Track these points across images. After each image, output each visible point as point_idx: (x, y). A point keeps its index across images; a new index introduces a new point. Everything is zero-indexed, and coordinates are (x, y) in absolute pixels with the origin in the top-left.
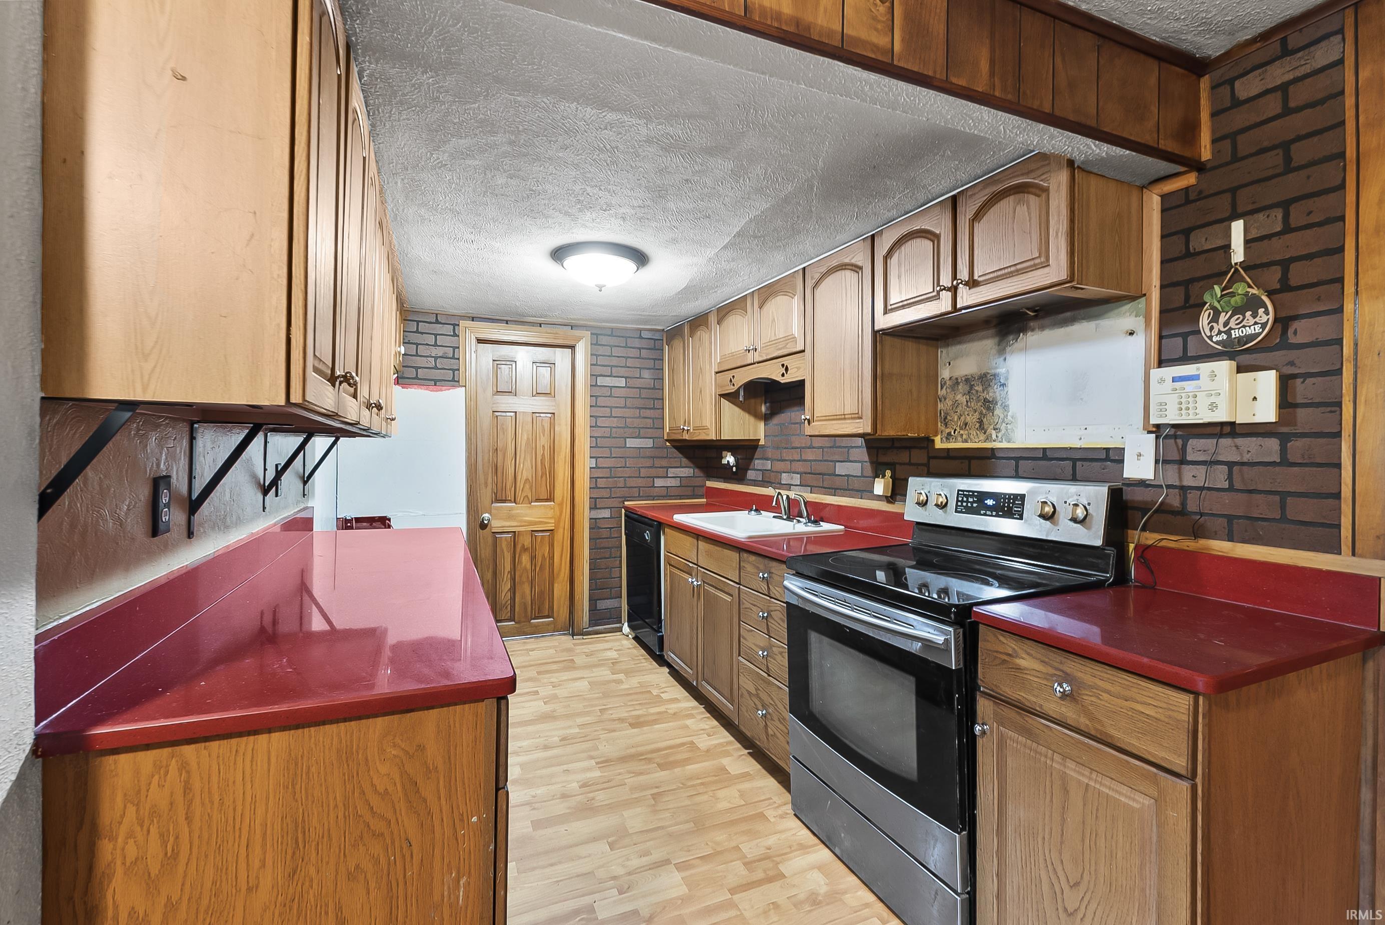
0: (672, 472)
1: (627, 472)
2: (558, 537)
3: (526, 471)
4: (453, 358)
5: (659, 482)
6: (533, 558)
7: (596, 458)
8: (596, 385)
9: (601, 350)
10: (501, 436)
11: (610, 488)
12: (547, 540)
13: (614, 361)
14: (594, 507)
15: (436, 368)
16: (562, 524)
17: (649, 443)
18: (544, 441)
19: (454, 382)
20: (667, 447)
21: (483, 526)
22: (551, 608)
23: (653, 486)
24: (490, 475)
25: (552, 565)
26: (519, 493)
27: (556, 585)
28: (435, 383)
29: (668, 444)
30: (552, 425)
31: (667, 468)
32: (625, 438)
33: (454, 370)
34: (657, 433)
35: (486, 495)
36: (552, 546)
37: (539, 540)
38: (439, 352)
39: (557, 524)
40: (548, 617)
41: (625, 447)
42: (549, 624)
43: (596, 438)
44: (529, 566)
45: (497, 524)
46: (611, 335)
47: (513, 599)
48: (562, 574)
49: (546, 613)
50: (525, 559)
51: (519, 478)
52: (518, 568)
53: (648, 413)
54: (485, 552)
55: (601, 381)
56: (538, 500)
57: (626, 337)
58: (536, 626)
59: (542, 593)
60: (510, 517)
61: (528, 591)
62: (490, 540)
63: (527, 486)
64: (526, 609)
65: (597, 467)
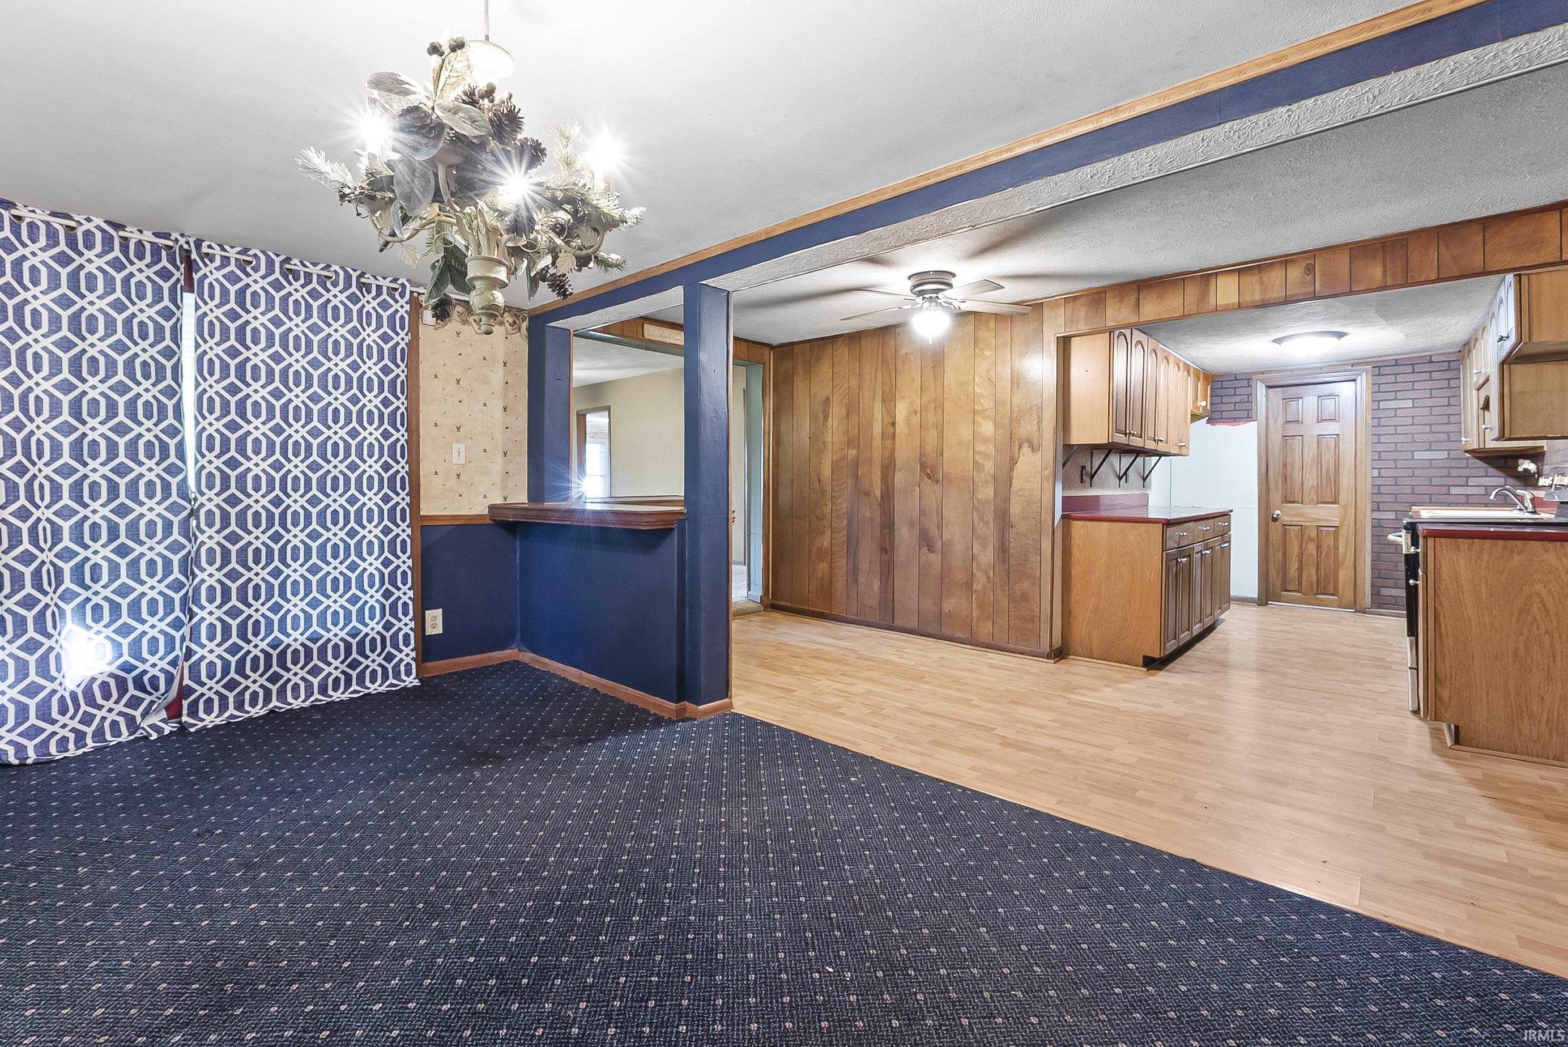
0: (1472, 481)
1: (1414, 481)
2: (1343, 532)
3: (1311, 481)
4: (1248, 402)
5: (1454, 490)
6: (1319, 547)
7: (1379, 469)
8: (1379, 409)
9: (1383, 379)
10: (1289, 454)
11: (1396, 494)
12: (1332, 535)
13: (1400, 387)
14: (1377, 508)
15: (1235, 410)
16: (1346, 523)
17: (1444, 455)
18: (1328, 457)
19: (1249, 418)
20: (1467, 459)
21: (1275, 520)
22: (1336, 588)
23: (1449, 494)
24: (1280, 483)
25: (1336, 555)
26: (1305, 496)
27: (1341, 571)
28: (1234, 420)
29: (1467, 455)
30: (1337, 444)
31: (1467, 477)
32: (1413, 452)
33: (1248, 410)
34: (1454, 446)
35: (1276, 497)
36: (1336, 539)
37: (1324, 533)
38: (1238, 399)
39: (1342, 521)
40: (1333, 595)
41: (1413, 458)
42: (1334, 601)
43: (1379, 452)
44: (1315, 553)
45: (1286, 519)
46: (1396, 365)
47: (1300, 576)
48: (1347, 563)
49: (1332, 592)
50: (1312, 548)
51: (1305, 485)
52: (1305, 553)
53: (1441, 428)
54: (1276, 538)
55: (1382, 405)
56: (1322, 503)
57: (1413, 365)
58: (1320, 599)
59: (1327, 575)
60: (1297, 515)
61: (1314, 572)
62: (1280, 529)
63: (1313, 492)
64: (1312, 585)
65: (1380, 476)
